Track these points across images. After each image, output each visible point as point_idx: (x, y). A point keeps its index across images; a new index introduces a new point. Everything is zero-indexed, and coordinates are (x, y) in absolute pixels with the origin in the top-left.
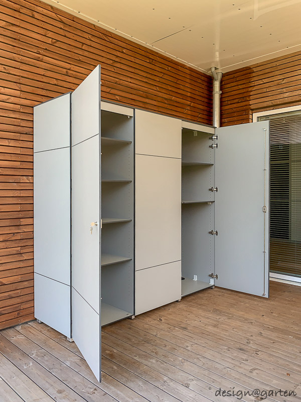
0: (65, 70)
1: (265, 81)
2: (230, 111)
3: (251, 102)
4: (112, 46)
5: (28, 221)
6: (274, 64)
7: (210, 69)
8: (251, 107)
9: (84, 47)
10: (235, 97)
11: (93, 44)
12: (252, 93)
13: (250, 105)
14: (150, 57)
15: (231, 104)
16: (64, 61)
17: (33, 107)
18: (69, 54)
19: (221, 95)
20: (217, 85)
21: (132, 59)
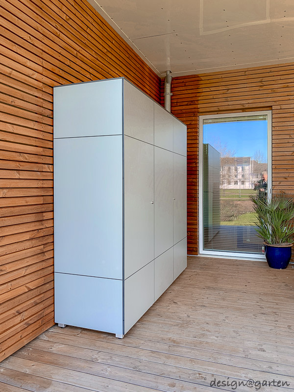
0: (75, 52)
1: (212, 89)
2: (180, 112)
3: (199, 106)
4: (106, 34)
5: (49, 215)
6: (220, 76)
7: (166, 72)
8: (199, 110)
9: (88, 31)
10: (184, 100)
11: (94, 29)
12: (200, 98)
13: (199, 108)
14: (129, 52)
15: (180, 106)
16: (76, 42)
17: (53, 88)
18: (78, 35)
19: (171, 96)
20: (168, 87)
21: (118, 51)
